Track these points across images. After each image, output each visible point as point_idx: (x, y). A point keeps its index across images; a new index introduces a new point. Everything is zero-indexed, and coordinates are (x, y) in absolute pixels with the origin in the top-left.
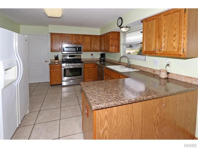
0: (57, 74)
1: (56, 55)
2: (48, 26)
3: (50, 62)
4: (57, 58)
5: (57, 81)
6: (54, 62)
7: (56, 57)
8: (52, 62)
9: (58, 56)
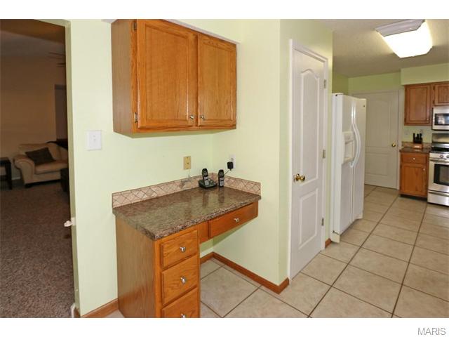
0: (417, 174)
1: (417, 132)
2: (400, 71)
3: (400, 147)
4: (418, 140)
5: (417, 190)
6: (411, 148)
7: (416, 136)
8: (406, 147)
9: (421, 135)
